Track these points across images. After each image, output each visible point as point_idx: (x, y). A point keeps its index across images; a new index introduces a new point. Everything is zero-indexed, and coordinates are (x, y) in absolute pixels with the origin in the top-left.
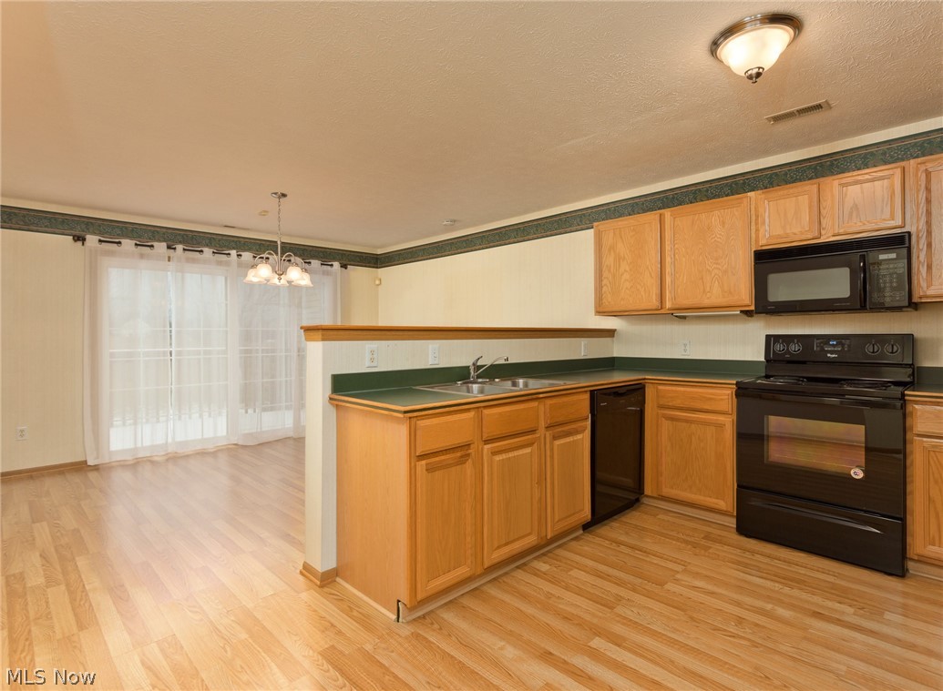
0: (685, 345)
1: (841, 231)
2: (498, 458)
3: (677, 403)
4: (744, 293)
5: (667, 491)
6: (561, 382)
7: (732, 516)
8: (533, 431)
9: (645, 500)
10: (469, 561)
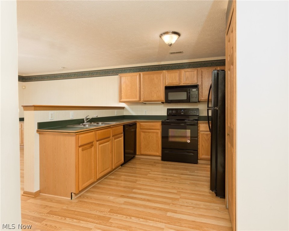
0: (146, 111)
1: (185, 83)
2: (100, 146)
3: (146, 127)
4: (162, 97)
5: (143, 152)
6: (115, 123)
7: (160, 156)
8: (109, 137)
9: (137, 156)
10: (93, 178)
